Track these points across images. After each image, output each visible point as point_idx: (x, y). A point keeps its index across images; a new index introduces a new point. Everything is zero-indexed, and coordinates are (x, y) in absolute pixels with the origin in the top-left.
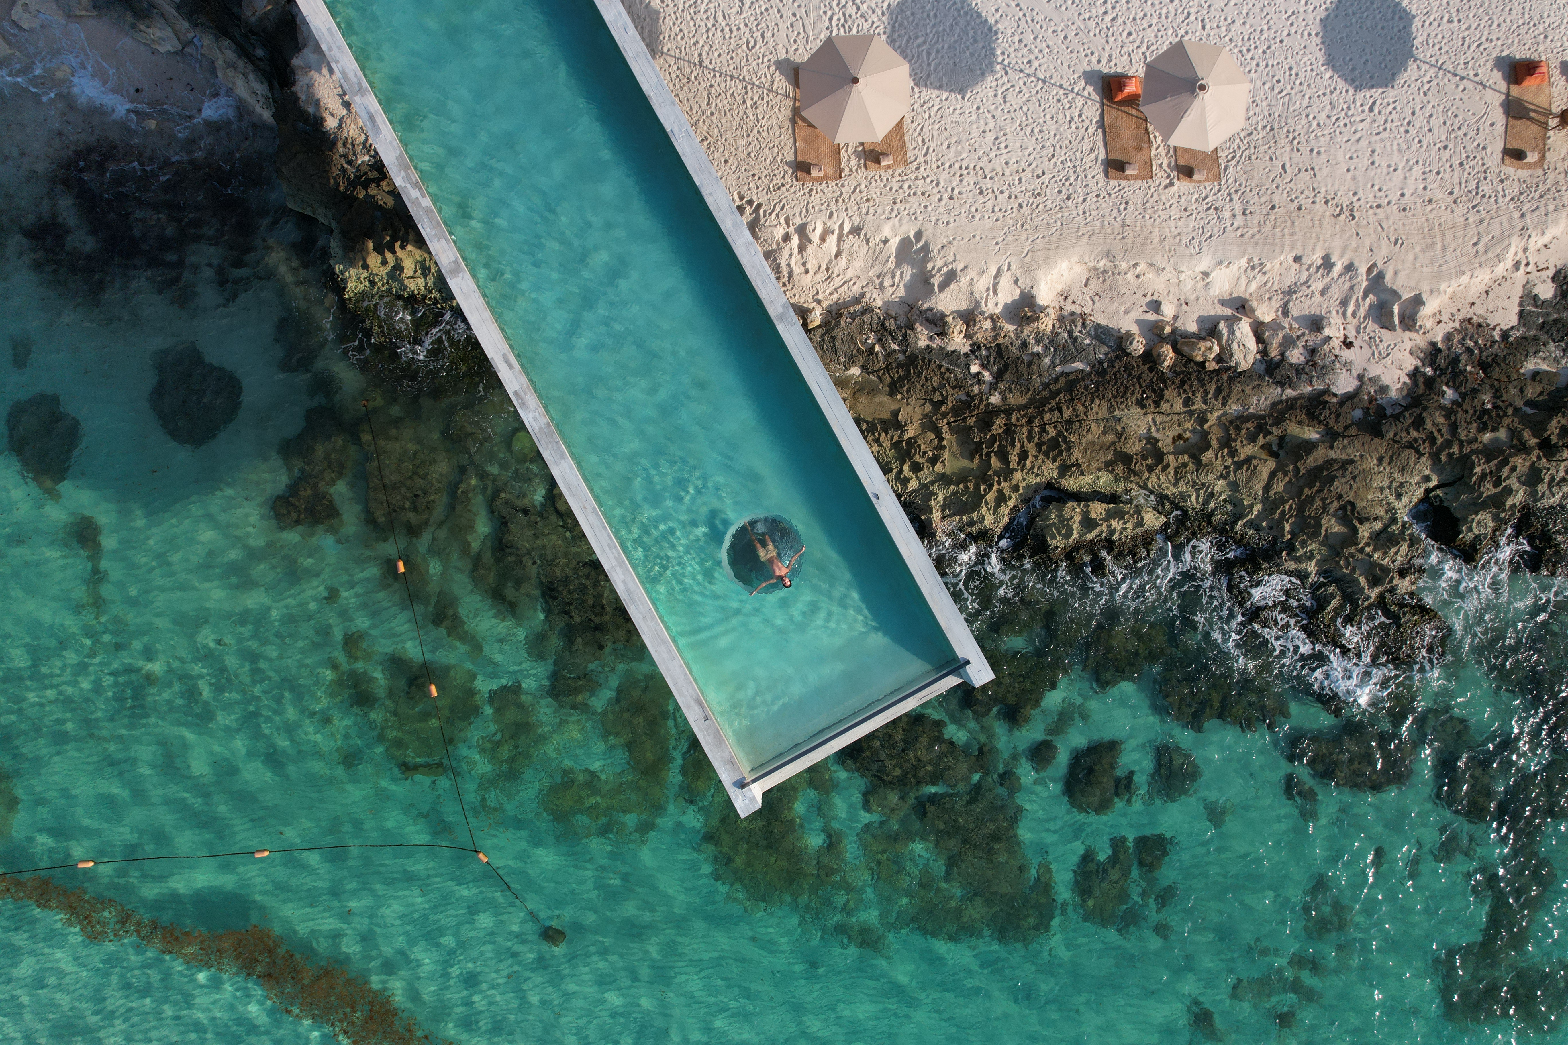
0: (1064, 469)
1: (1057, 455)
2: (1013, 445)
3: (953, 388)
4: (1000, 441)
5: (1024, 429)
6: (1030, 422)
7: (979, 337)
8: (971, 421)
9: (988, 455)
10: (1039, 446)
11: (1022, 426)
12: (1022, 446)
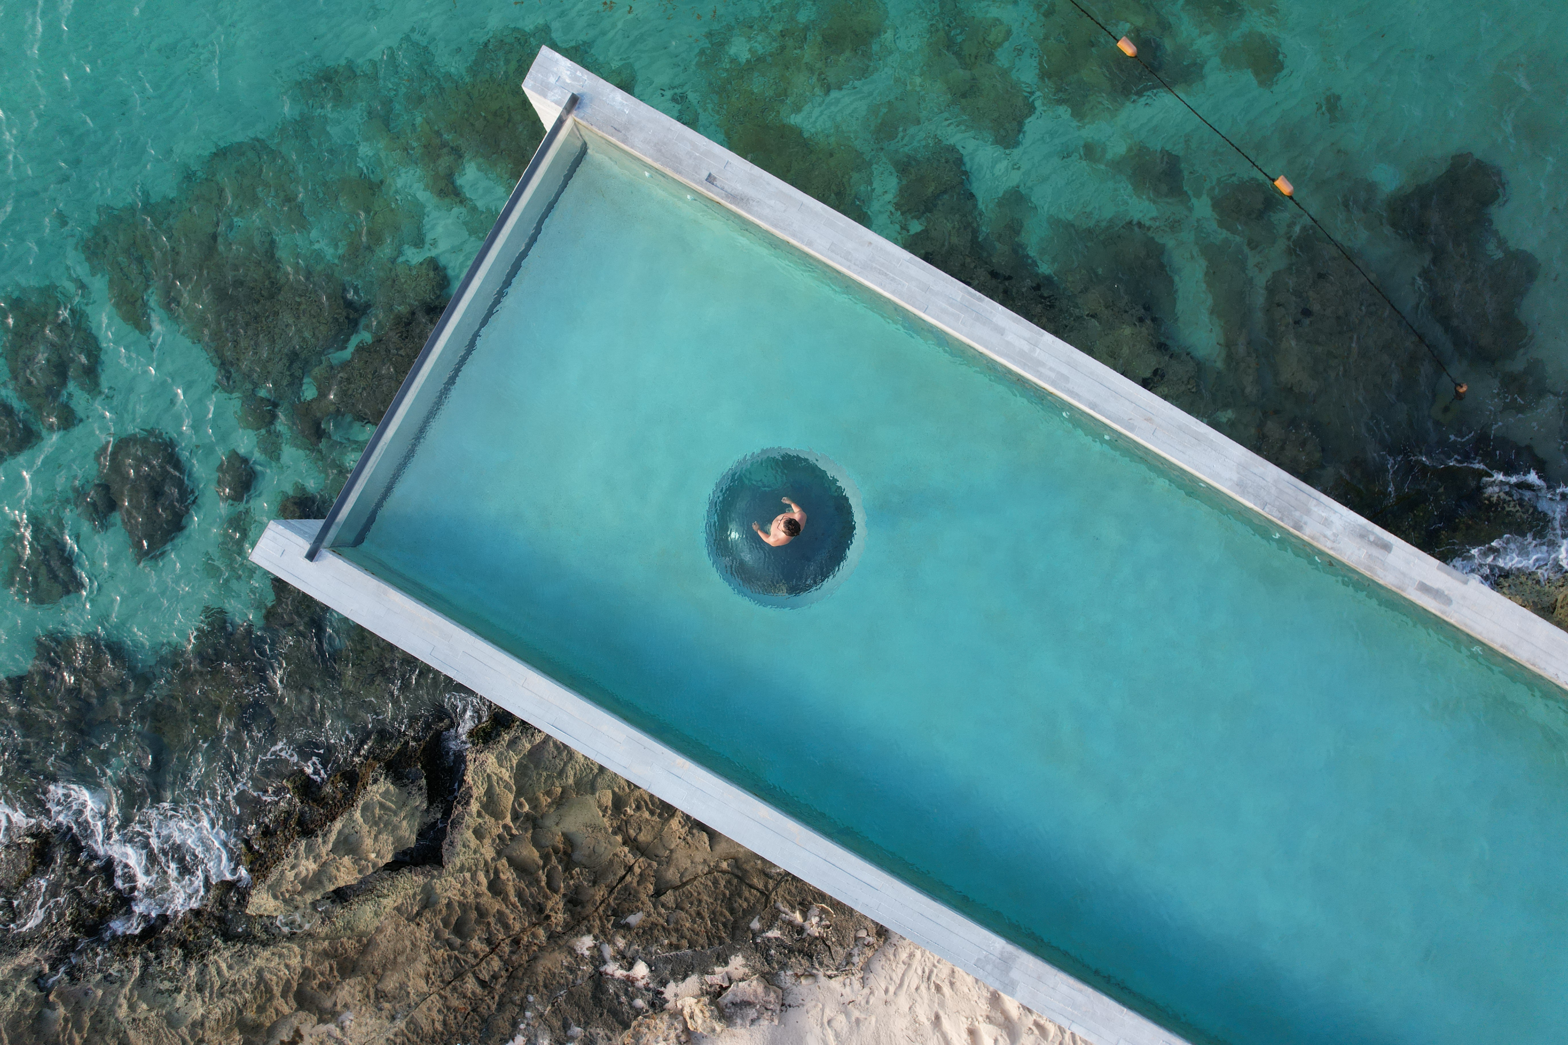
0: (428, 901)
1: (449, 915)
2: (520, 895)
3: (654, 925)
4: (540, 888)
5: (517, 927)
6: (516, 942)
7: (661, 1023)
8: (600, 893)
9: (546, 858)
10: (482, 913)
11: (523, 930)
12: (506, 900)
